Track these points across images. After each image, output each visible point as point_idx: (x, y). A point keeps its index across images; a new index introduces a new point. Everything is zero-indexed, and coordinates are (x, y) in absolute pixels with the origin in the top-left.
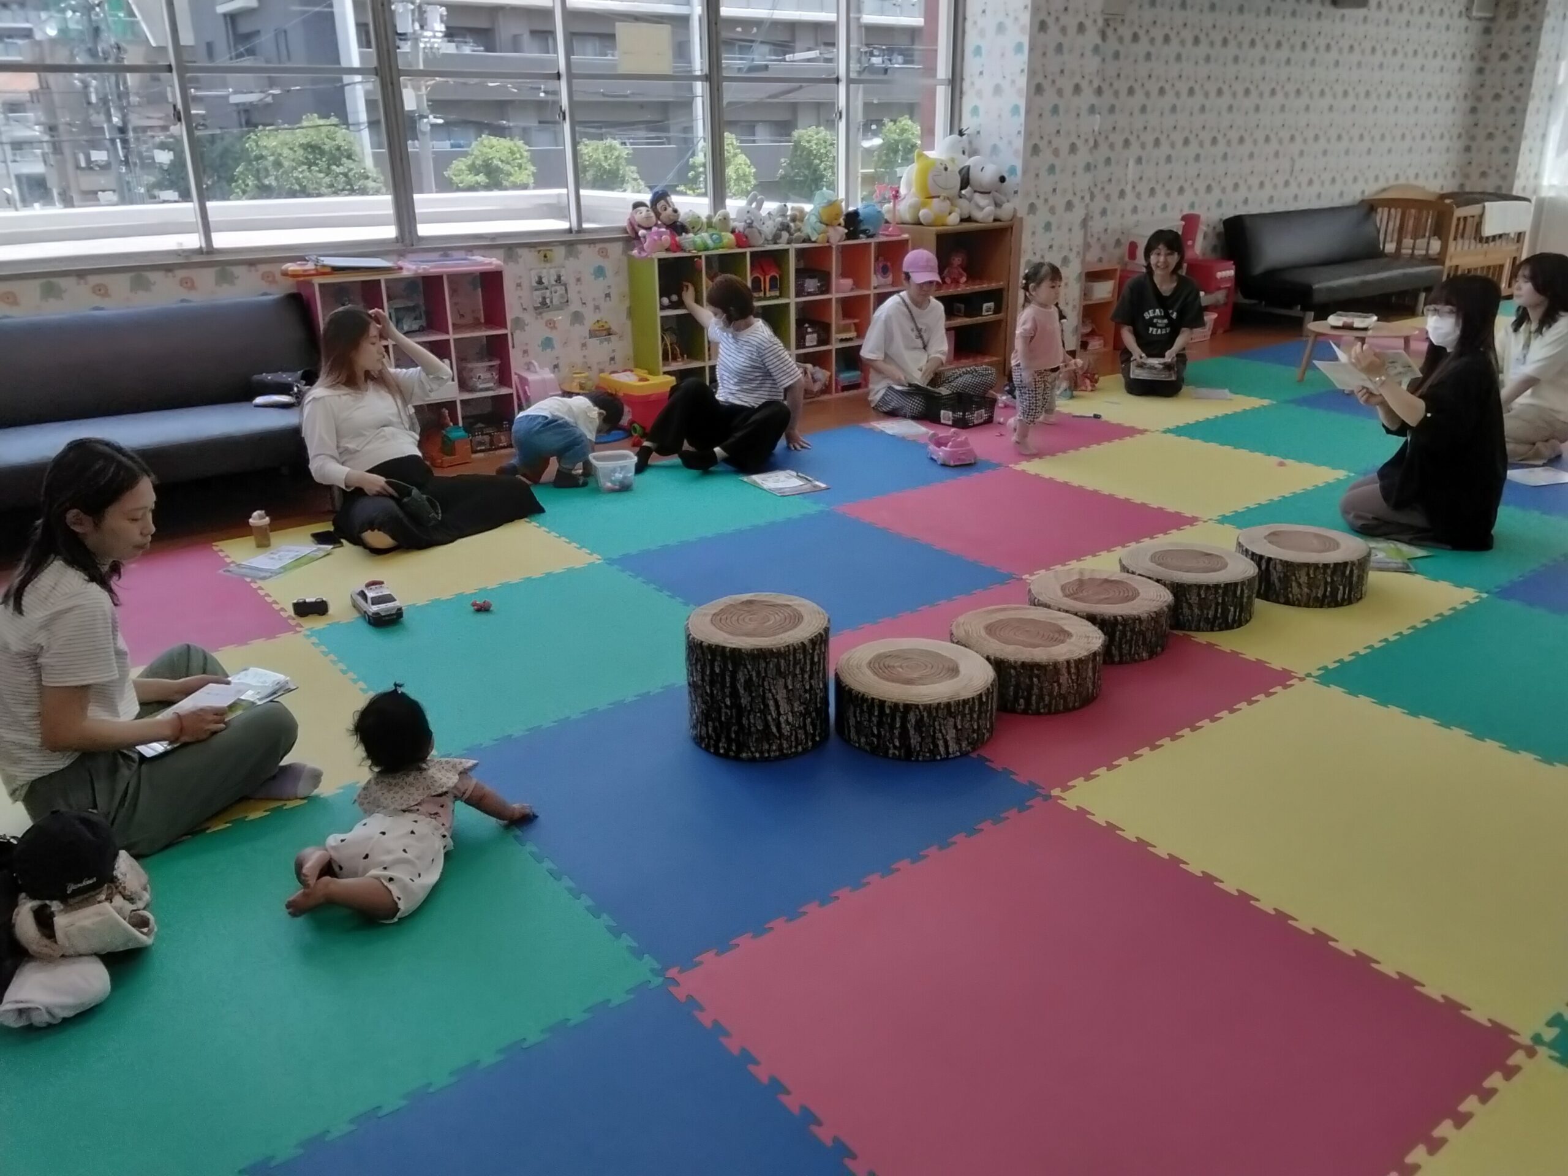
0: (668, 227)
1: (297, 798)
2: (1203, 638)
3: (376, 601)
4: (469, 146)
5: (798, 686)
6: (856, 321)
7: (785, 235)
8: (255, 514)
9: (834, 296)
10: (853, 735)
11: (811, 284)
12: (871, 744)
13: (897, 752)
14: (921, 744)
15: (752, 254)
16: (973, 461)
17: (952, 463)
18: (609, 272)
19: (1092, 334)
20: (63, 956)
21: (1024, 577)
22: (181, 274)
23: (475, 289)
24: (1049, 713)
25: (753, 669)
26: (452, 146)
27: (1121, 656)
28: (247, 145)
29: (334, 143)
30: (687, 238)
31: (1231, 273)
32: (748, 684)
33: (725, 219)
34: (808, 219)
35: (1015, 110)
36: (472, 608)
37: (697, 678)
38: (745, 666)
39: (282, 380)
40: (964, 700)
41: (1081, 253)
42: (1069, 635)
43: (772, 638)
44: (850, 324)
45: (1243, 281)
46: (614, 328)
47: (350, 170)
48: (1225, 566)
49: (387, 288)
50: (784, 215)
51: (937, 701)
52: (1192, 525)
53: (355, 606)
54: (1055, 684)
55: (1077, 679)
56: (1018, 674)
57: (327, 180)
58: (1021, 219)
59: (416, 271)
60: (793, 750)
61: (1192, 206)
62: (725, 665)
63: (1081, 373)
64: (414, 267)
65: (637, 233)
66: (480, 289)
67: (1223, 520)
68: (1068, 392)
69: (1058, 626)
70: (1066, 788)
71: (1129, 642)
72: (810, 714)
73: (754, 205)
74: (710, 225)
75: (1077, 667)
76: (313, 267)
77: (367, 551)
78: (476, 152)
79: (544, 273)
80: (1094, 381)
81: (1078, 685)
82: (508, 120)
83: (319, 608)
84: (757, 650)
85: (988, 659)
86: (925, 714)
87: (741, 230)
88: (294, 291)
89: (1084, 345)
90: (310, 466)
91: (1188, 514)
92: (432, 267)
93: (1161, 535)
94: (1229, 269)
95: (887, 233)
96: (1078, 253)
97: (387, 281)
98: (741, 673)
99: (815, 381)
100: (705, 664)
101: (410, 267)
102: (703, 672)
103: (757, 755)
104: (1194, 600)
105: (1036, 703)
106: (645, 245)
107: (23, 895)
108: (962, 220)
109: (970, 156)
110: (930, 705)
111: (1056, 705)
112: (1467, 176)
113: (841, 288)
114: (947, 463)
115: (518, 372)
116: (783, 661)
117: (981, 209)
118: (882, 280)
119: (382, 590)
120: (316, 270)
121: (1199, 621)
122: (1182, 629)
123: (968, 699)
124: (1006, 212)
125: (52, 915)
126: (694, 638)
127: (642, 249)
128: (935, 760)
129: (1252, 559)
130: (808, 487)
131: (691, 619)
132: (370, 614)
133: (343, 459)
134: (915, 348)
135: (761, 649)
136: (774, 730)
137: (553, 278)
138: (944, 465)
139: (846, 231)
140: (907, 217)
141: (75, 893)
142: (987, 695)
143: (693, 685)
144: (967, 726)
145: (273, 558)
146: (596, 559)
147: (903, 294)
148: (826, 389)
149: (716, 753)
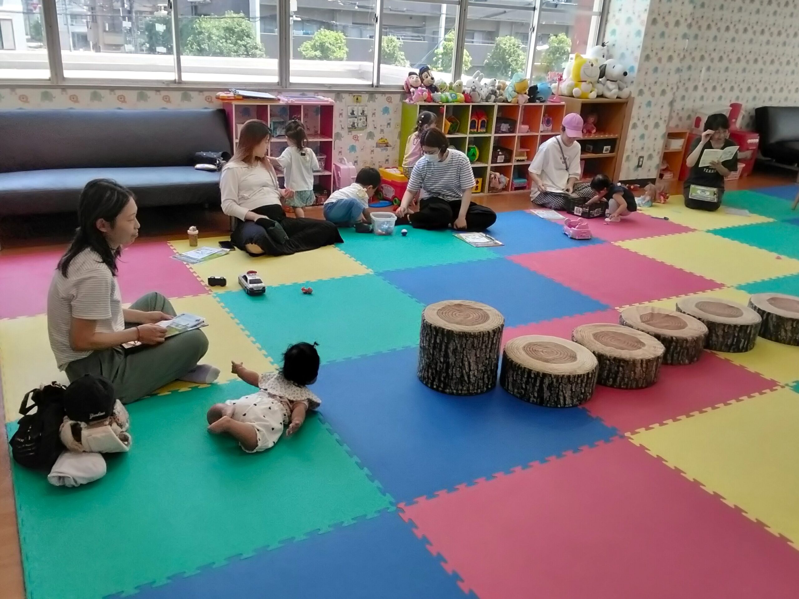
0: (427, 87)
1: (205, 383)
2: (722, 355)
3: (252, 282)
4: (313, 34)
5: (483, 355)
6: (528, 150)
7: (493, 97)
8: (191, 228)
9: (517, 134)
10: (510, 387)
11: (505, 127)
12: (521, 393)
13: (535, 400)
14: (550, 397)
15: (473, 106)
16: (590, 238)
17: (577, 238)
18: (391, 111)
19: (666, 170)
20: (84, 451)
21: (616, 308)
22: (164, 93)
23: (317, 114)
24: (627, 389)
25: (458, 343)
26: (304, 34)
27: (672, 360)
28: (194, 26)
29: (240, 28)
30: (437, 95)
31: (757, 140)
32: (455, 351)
33: (460, 85)
34: (508, 89)
35: (638, 33)
36: (302, 292)
37: (426, 344)
38: (454, 341)
39: (212, 157)
40: (578, 375)
41: (667, 121)
42: (644, 345)
43: (471, 327)
44: (524, 152)
45: (763, 146)
46: (390, 143)
47: (248, 43)
48: (742, 314)
49: (271, 110)
50: (494, 86)
51: (563, 374)
52: (720, 288)
53: (240, 283)
54: (632, 372)
55: (646, 371)
56: (611, 364)
57: (235, 48)
58: (634, 98)
59: (287, 102)
60: (475, 391)
61: (738, 98)
62: (443, 339)
63: (658, 192)
64: (286, 100)
65: (409, 90)
66: (319, 115)
67: (740, 288)
68: (650, 202)
69: (637, 338)
70: (633, 433)
71: (678, 353)
72: (487, 372)
73: (477, 79)
74: (451, 88)
75: (647, 364)
76: (233, 95)
77: (248, 254)
78: (317, 38)
79: (355, 109)
80: (666, 198)
81: (646, 374)
82: (336, 21)
83: (221, 282)
84: (463, 332)
85: (594, 353)
86: (555, 380)
87: (469, 92)
88: (222, 108)
89: (661, 176)
90: (222, 205)
91: (719, 282)
92: (296, 101)
93: (700, 293)
94: (756, 139)
95: (552, 100)
96: (665, 121)
97: (270, 106)
98: (451, 344)
99: (500, 183)
100: (431, 337)
101: (284, 100)
102: (430, 341)
103: (455, 391)
104: (720, 333)
105: (620, 382)
106: (413, 97)
107: (66, 417)
108: (598, 96)
109: (607, 59)
110: (558, 375)
111: (631, 385)
113: (522, 130)
114: (574, 237)
115: (335, 163)
116: (476, 341)
117: (610, 90)
118: (546, 128)
119: (256, 276)
120: (234, 97)
121: (721, 346)
122: (711, 349)
123: (581, 375)
124: (625, 93)
125: (81, 429)
126: (427, 322)
127: (411, 99)
128: (557, 407)
129: (758, 312)
130: (492, 243)
131: (425, 311)
132: (248, 289)
133: (241, 202)
134: (561, 169)
135: (465, 332)
136: (466, 378)
137: (360, 112)
138: (571, 238)
139: (529, 97)
140: (565, 92)
141: (95, 419)
142: (592, 374)
143: (423, 348)
144: (578, 390)
145: (198, 253)
146: (370, 271)
147: (559, 137)
148: (505, 189)
149: (432, 387)
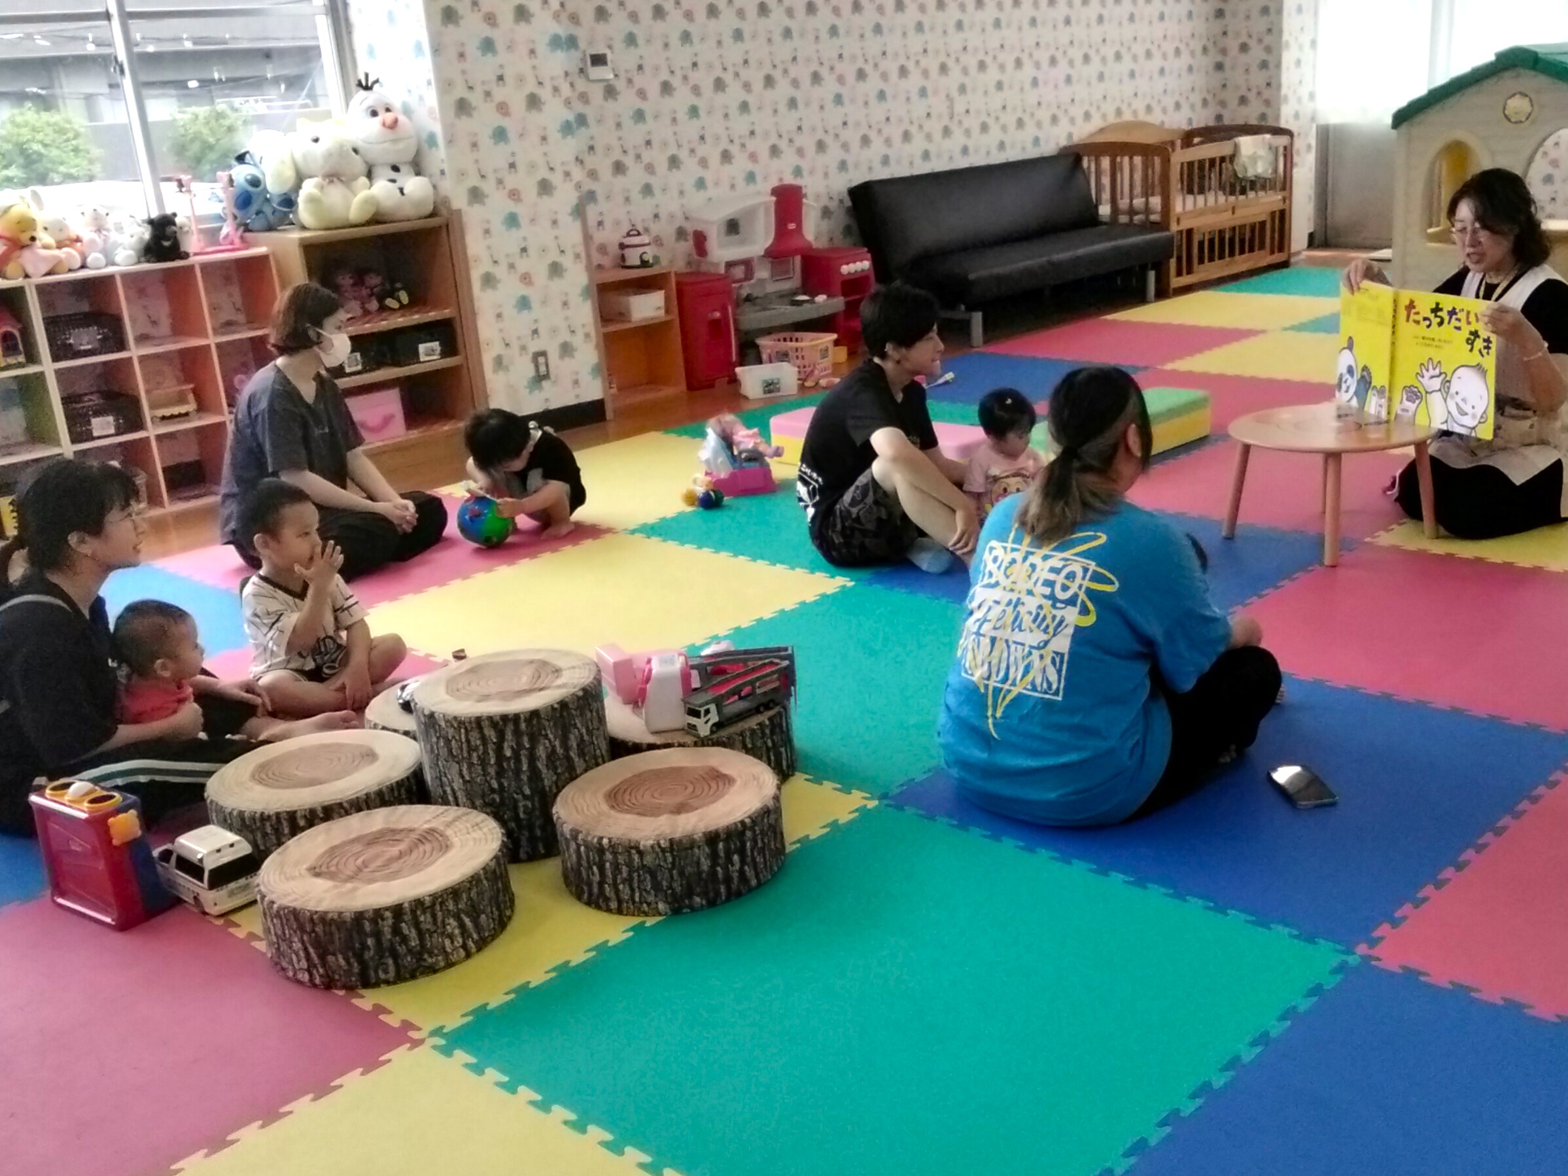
6: (192, 386)
35: (418, 48)
41: (583, 255)
58: (459, 210)
61: (786, 173)
94: (863, 260)
96: (577, 255)
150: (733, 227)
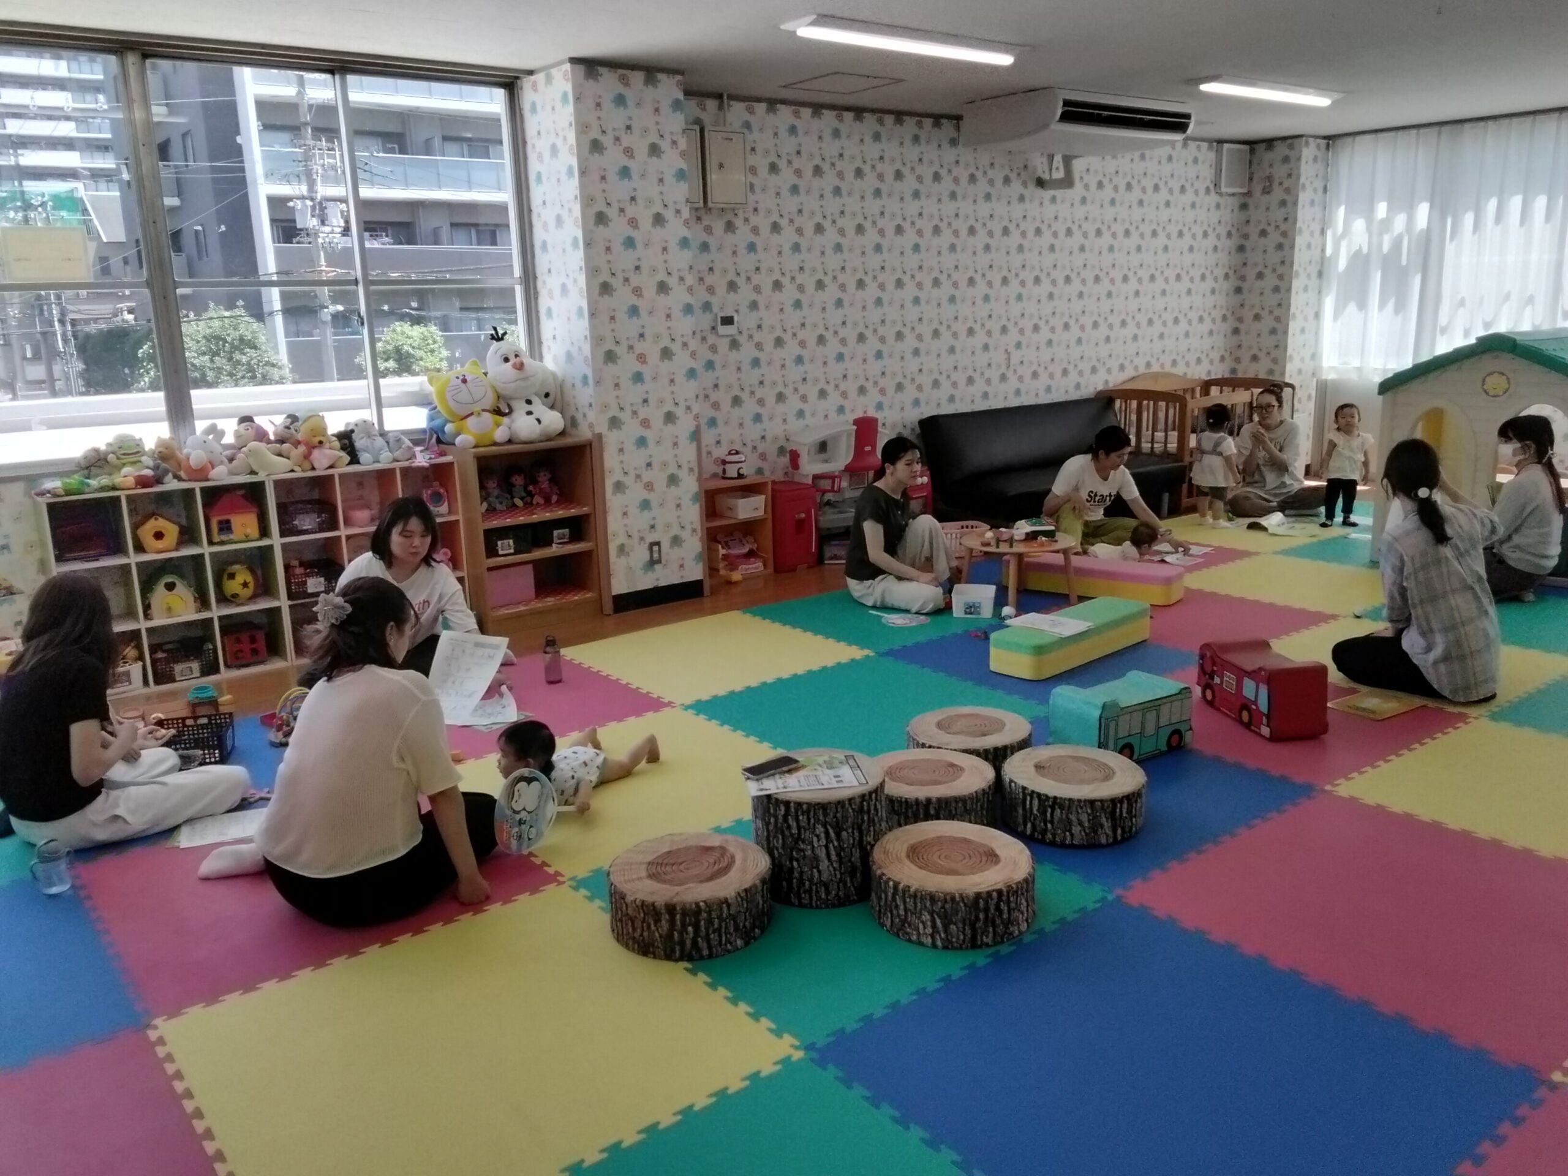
9: (343, 532)
35: (580, 312)
47: (253, 358)
58: (602, 436)
112: (1238, 360)
150: (823, 447)
